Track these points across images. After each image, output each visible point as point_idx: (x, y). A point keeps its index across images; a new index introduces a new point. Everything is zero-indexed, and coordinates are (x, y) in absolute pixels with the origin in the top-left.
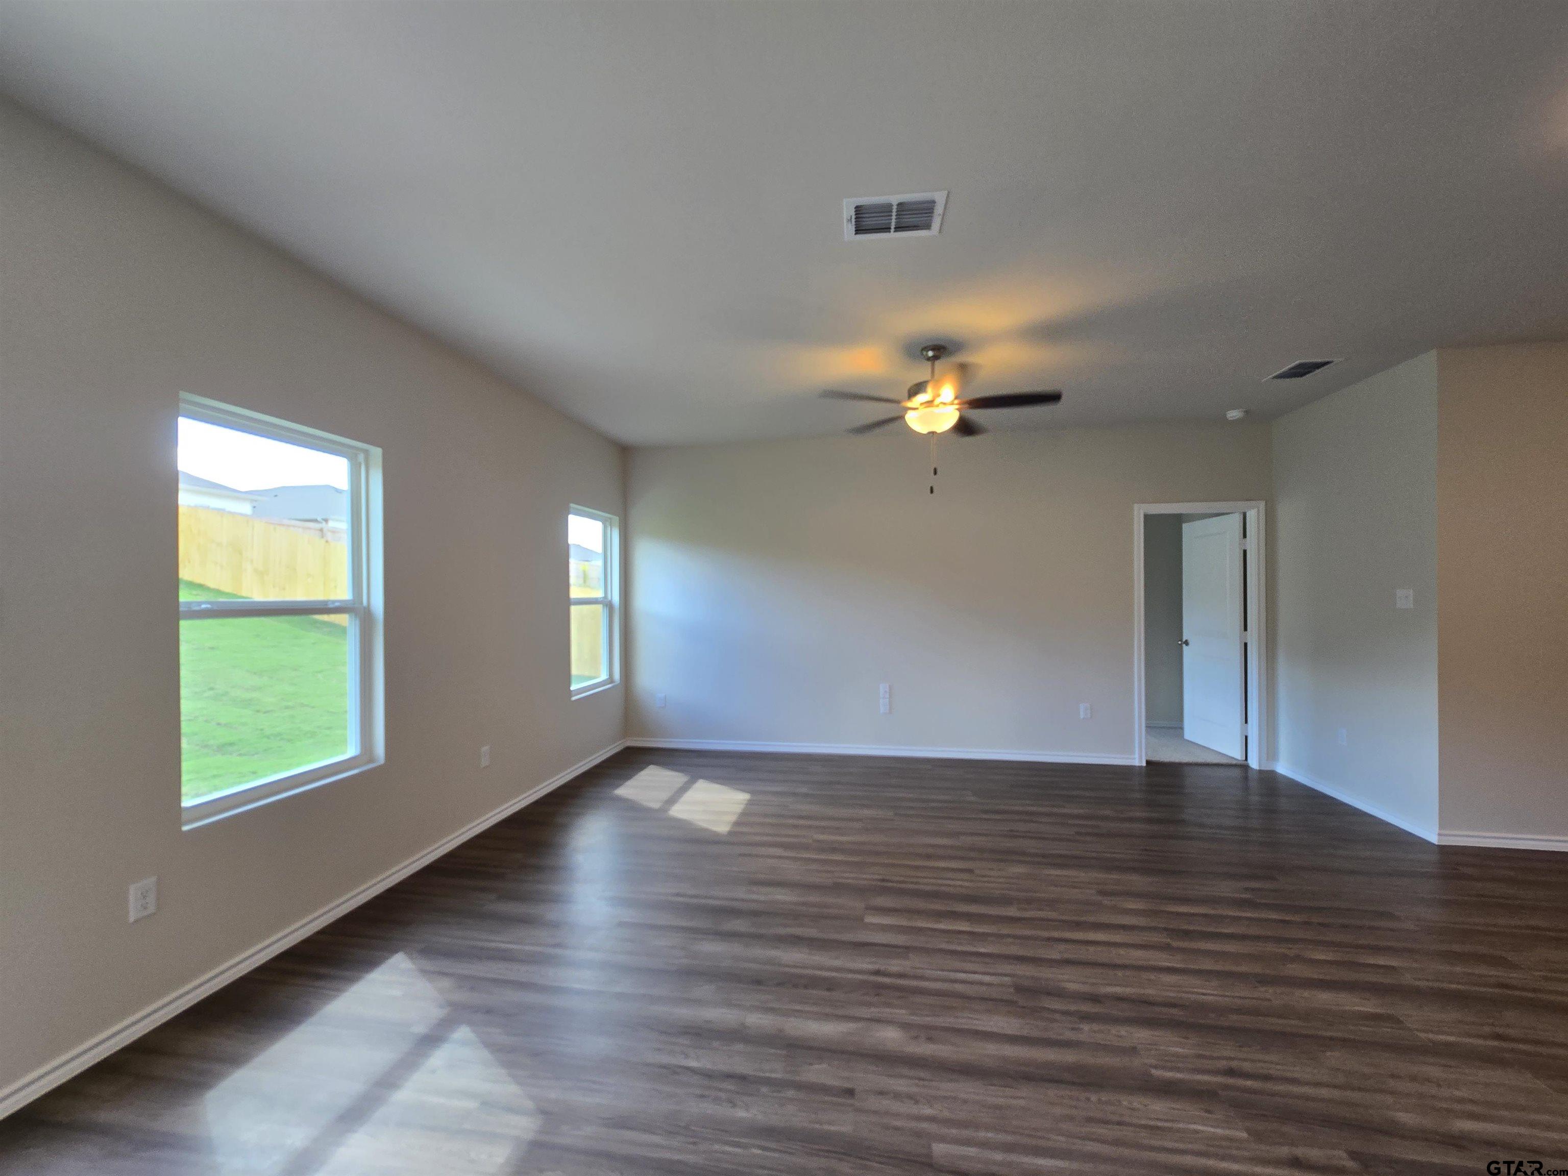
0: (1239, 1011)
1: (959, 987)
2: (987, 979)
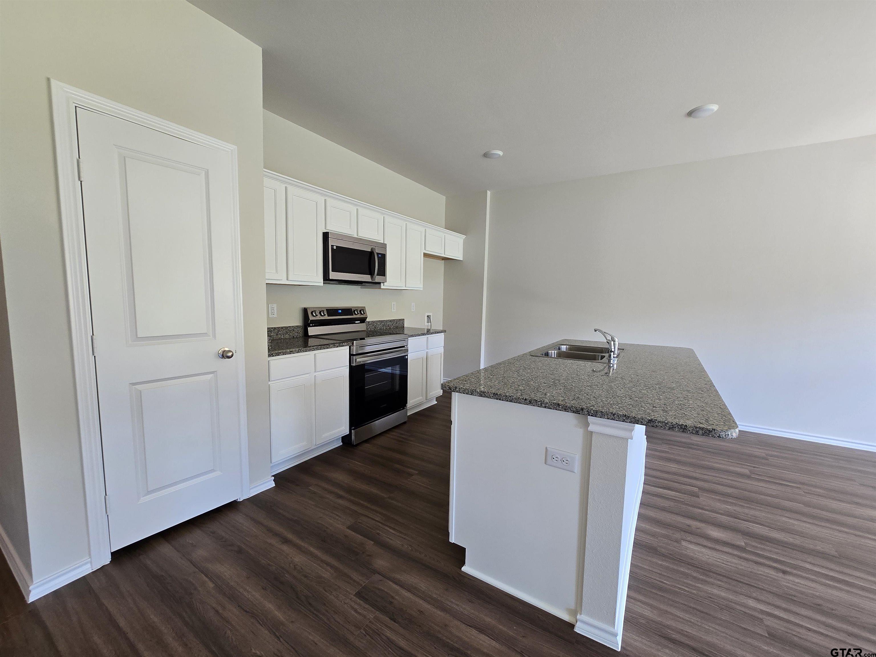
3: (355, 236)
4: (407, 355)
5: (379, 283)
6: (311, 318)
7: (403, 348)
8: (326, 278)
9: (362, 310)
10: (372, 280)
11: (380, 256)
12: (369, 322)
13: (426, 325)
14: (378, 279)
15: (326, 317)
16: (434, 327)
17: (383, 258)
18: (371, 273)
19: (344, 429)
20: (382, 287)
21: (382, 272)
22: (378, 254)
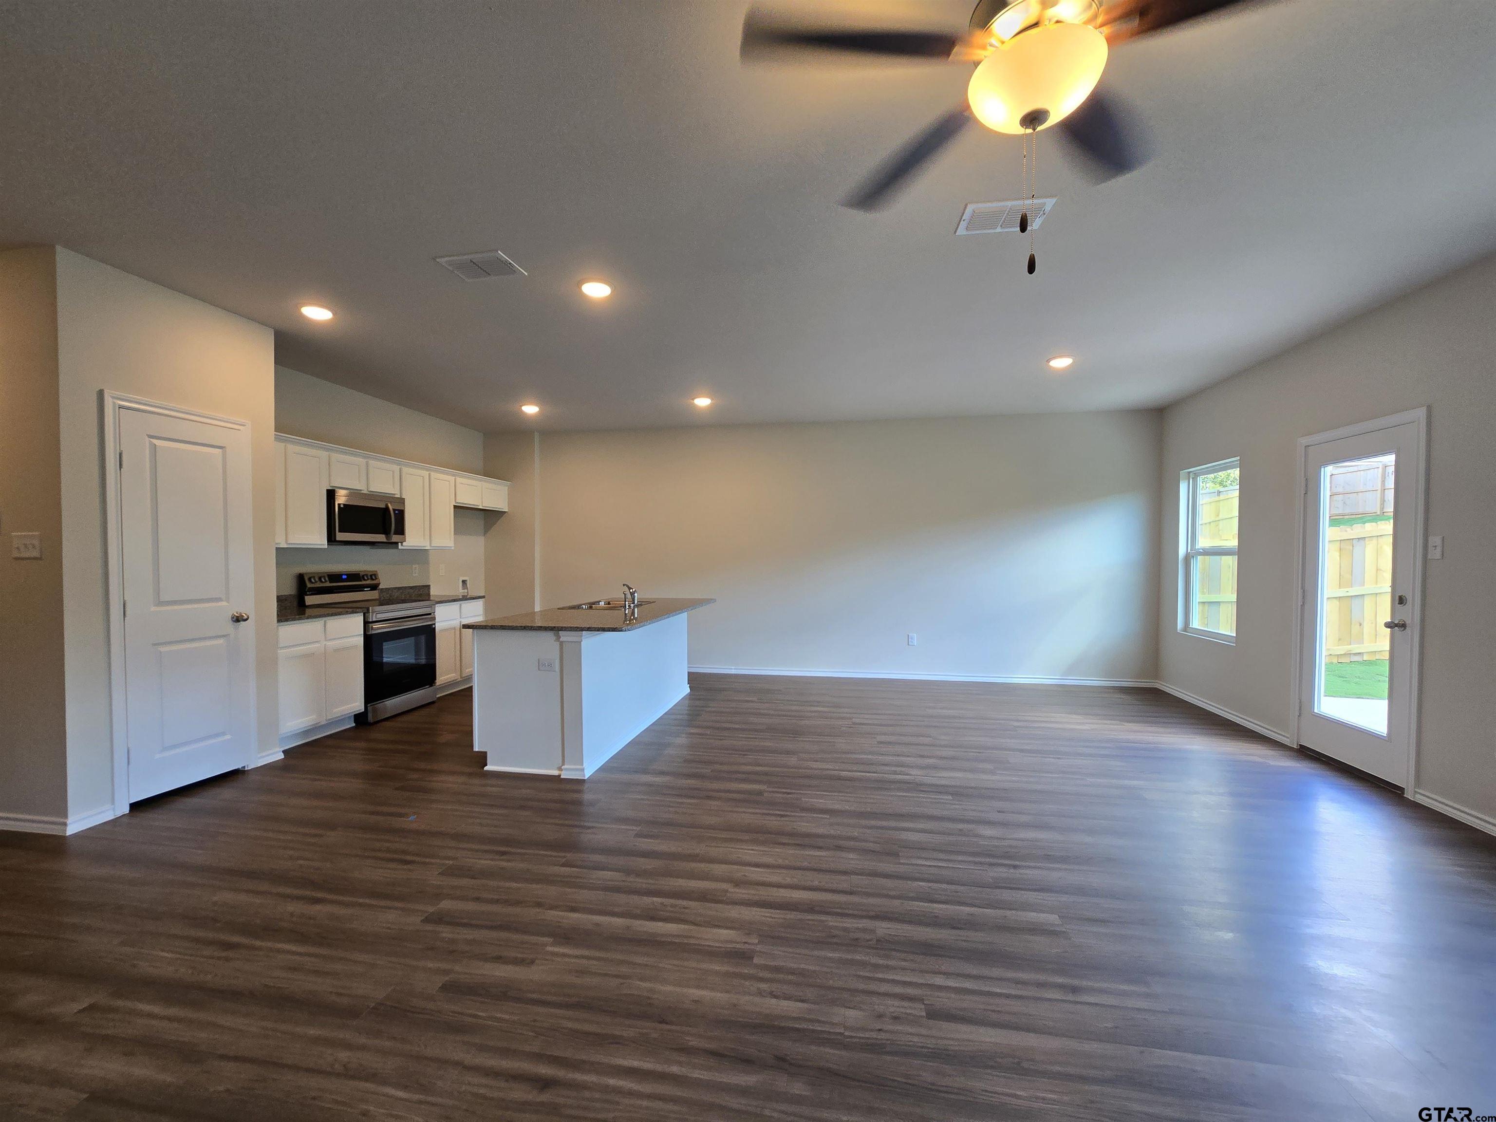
0: (742, 841)
1: (941, 856)
2: (920, 862)
3: (365, 492)
4: (435, 624)
5: (397, 543)
6: (309, 585)
7: (430, 615)
8: (331, 539)
9: (373, 576)
10: (387, 540)
11: (396, 512)
12: (382, 589)
13: (461, 592)
14: (395, 538)
15: (328, 584)
16: (472, 593)
17: (400, 515)
18: (386, 532)
19: (358, 705)
20: (400, 547)
21: (401, 531)
22: (394, 510)
